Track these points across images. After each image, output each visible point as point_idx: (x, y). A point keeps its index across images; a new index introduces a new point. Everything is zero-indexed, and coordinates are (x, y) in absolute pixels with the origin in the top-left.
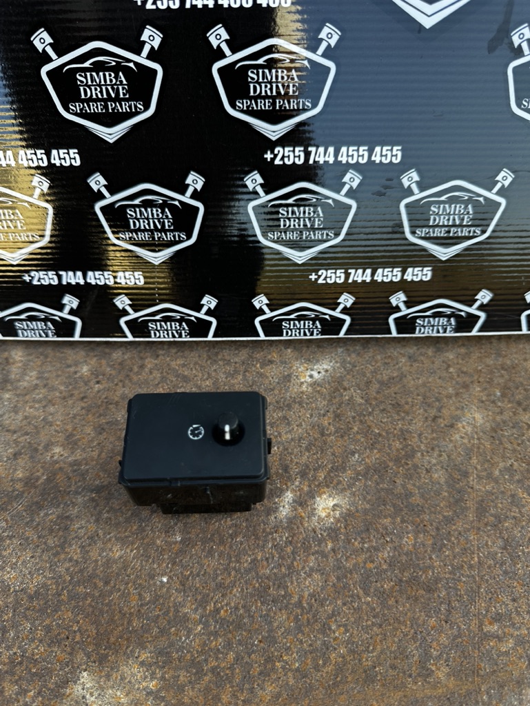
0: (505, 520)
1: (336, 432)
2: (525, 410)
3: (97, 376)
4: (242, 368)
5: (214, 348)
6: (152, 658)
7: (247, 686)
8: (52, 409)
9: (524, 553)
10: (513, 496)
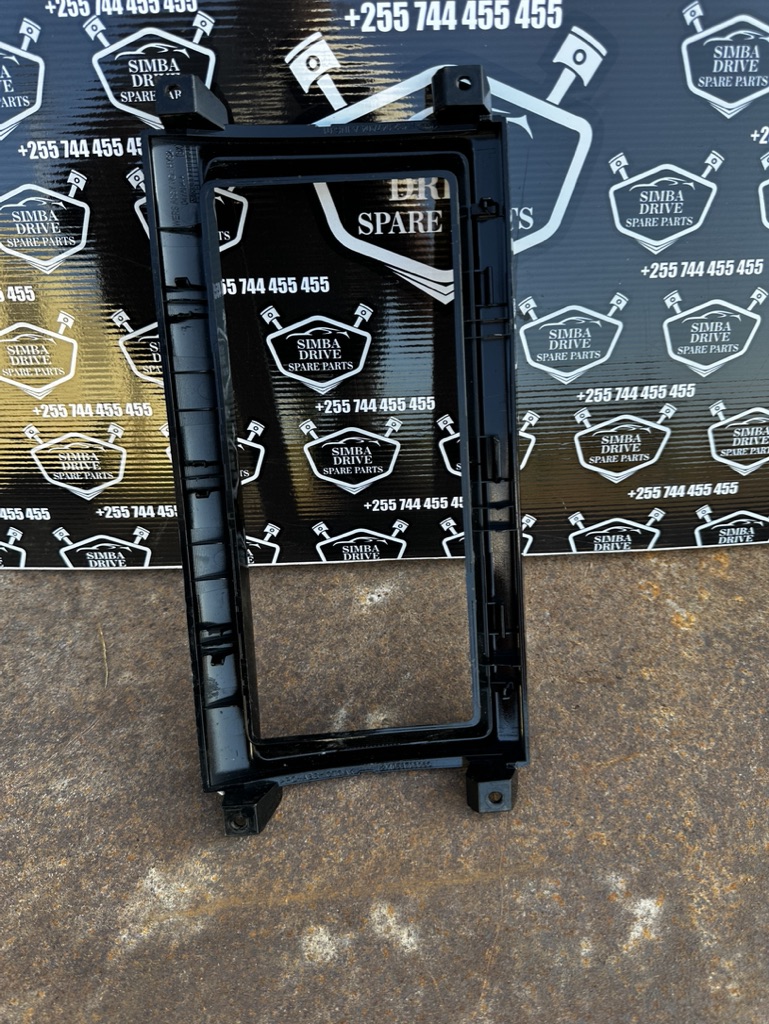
0: (542, 732)
1: (391, 652)
2: (572, 629)
3: (165, 604)
4: (305, 593)
5: (278, 573)
6: (213, 855)
7: (296, 878)
8: (122, 636)
9: (556, 762)
10: (551, 710)
